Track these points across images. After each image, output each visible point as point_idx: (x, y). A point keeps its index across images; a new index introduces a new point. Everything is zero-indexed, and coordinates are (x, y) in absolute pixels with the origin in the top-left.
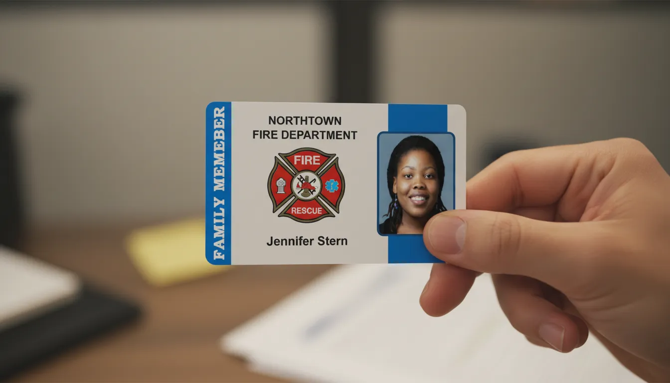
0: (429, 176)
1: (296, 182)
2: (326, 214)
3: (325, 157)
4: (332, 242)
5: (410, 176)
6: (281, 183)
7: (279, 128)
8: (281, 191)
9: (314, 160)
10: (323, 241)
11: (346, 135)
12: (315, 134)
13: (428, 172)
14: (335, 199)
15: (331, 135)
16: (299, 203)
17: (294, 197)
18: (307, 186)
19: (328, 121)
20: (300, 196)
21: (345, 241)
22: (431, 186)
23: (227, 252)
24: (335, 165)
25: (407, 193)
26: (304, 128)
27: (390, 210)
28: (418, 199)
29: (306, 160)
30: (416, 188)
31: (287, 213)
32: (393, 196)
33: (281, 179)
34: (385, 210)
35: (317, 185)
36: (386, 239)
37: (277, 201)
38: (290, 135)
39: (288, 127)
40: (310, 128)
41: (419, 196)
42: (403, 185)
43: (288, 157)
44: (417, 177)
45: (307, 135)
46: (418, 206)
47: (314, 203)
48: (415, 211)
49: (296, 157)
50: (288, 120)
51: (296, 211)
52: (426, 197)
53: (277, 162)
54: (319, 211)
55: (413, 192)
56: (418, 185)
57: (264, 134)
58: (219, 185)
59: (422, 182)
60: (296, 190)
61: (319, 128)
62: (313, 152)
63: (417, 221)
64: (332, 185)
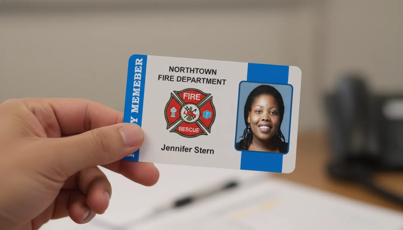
0: (273, 113)
1: (183, 110)
2: (202, 133)
3: (204, 95)
4: (204, 151)
5: (260, 112)
6: (173, 110)
7: (175, 74)
8: (173, 116)
9: (197, 97)
10: (198, 150)
11: (219, 82)
12: (199, 80)
13: (273, 110)
14: (209, 123)
15: (209, 81)
16: (184, 124)
17: (181, 120)
18: (191, 114)
19: (208, 72)
20: (185, 119)
21: (212, 151)
22: (274, 119)
24: (210, 101)
25: (257, 123)
26: (192, 75)
27: (245, 134)
28: (264, 128)
29: (191, 96)
30: (263, 120)
31: (176, 130)
32: (247, 124)
33: (174, 108)
34: (241, 133)
35: (197, 113)
36: (240, 153)
37: (170, 122)
38: (183, 79)
39: (181, 74)
40: (196, 75)
41: (265, 125)
42: (254, 117)
43: (180, 94)
44: (265, 113)
45: (193, 80)
46: (264, 132)
47: (195, 125)
48: (262, 136)
49: (185, 94)
50: (182, 69)
51: (182, 129)
52: (270, 127)
53: (172, 97)
54: (197, 131)
55: (261, 122)
56: (265, 118)
57: (166, 78)
58: (135, 109)
59: (268, 117)
60: (183, 116)
61: (202, 76)
62: (196, 91)
63: (263, 142)
64: (207, 115)
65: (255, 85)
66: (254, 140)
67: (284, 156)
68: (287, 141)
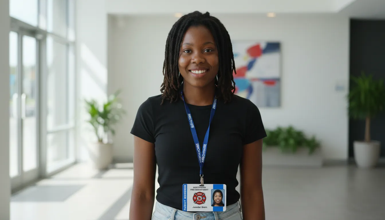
1: (197, 198)
3: (203, 193)
5: (217, 196)
6: (195, 198)
7: (195, 189)
9: (201, 194)
10: (202, 207)
11: (207, 190)
12: (201, 190)
14: (205, 200)
15: (204, 190)
16: (198, 201)
18: (200, 198)
21: (206, 207)
22: (220, 198)
23: (186, 209)
24: (204, 195)
31: (196, 203)
37: (195, 200)
41: (218, 200)
42: (215, 198)
43: (197, 194)
46: (218, 202)
47: (201, 201)
48: (217, 203)
50: (196, 187)
52: (220, 200)
53: (194, 194)
54: (202, 203)
56: (218, 198)
57: (192, 190)
60: (198, 199)
61: (202, 189)
62: (201, 193)
63: (218, 204)
64: (204, 198)
65: (215, 190)
66: (216, 204)
67: (223, 207)
68: (224, 203)
